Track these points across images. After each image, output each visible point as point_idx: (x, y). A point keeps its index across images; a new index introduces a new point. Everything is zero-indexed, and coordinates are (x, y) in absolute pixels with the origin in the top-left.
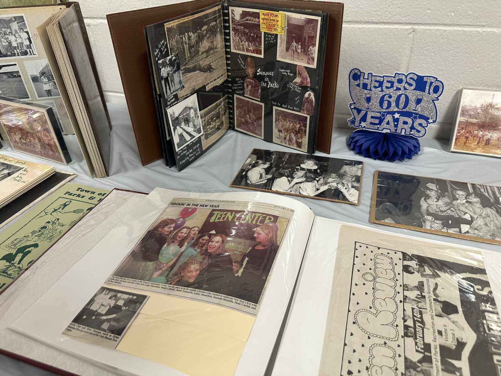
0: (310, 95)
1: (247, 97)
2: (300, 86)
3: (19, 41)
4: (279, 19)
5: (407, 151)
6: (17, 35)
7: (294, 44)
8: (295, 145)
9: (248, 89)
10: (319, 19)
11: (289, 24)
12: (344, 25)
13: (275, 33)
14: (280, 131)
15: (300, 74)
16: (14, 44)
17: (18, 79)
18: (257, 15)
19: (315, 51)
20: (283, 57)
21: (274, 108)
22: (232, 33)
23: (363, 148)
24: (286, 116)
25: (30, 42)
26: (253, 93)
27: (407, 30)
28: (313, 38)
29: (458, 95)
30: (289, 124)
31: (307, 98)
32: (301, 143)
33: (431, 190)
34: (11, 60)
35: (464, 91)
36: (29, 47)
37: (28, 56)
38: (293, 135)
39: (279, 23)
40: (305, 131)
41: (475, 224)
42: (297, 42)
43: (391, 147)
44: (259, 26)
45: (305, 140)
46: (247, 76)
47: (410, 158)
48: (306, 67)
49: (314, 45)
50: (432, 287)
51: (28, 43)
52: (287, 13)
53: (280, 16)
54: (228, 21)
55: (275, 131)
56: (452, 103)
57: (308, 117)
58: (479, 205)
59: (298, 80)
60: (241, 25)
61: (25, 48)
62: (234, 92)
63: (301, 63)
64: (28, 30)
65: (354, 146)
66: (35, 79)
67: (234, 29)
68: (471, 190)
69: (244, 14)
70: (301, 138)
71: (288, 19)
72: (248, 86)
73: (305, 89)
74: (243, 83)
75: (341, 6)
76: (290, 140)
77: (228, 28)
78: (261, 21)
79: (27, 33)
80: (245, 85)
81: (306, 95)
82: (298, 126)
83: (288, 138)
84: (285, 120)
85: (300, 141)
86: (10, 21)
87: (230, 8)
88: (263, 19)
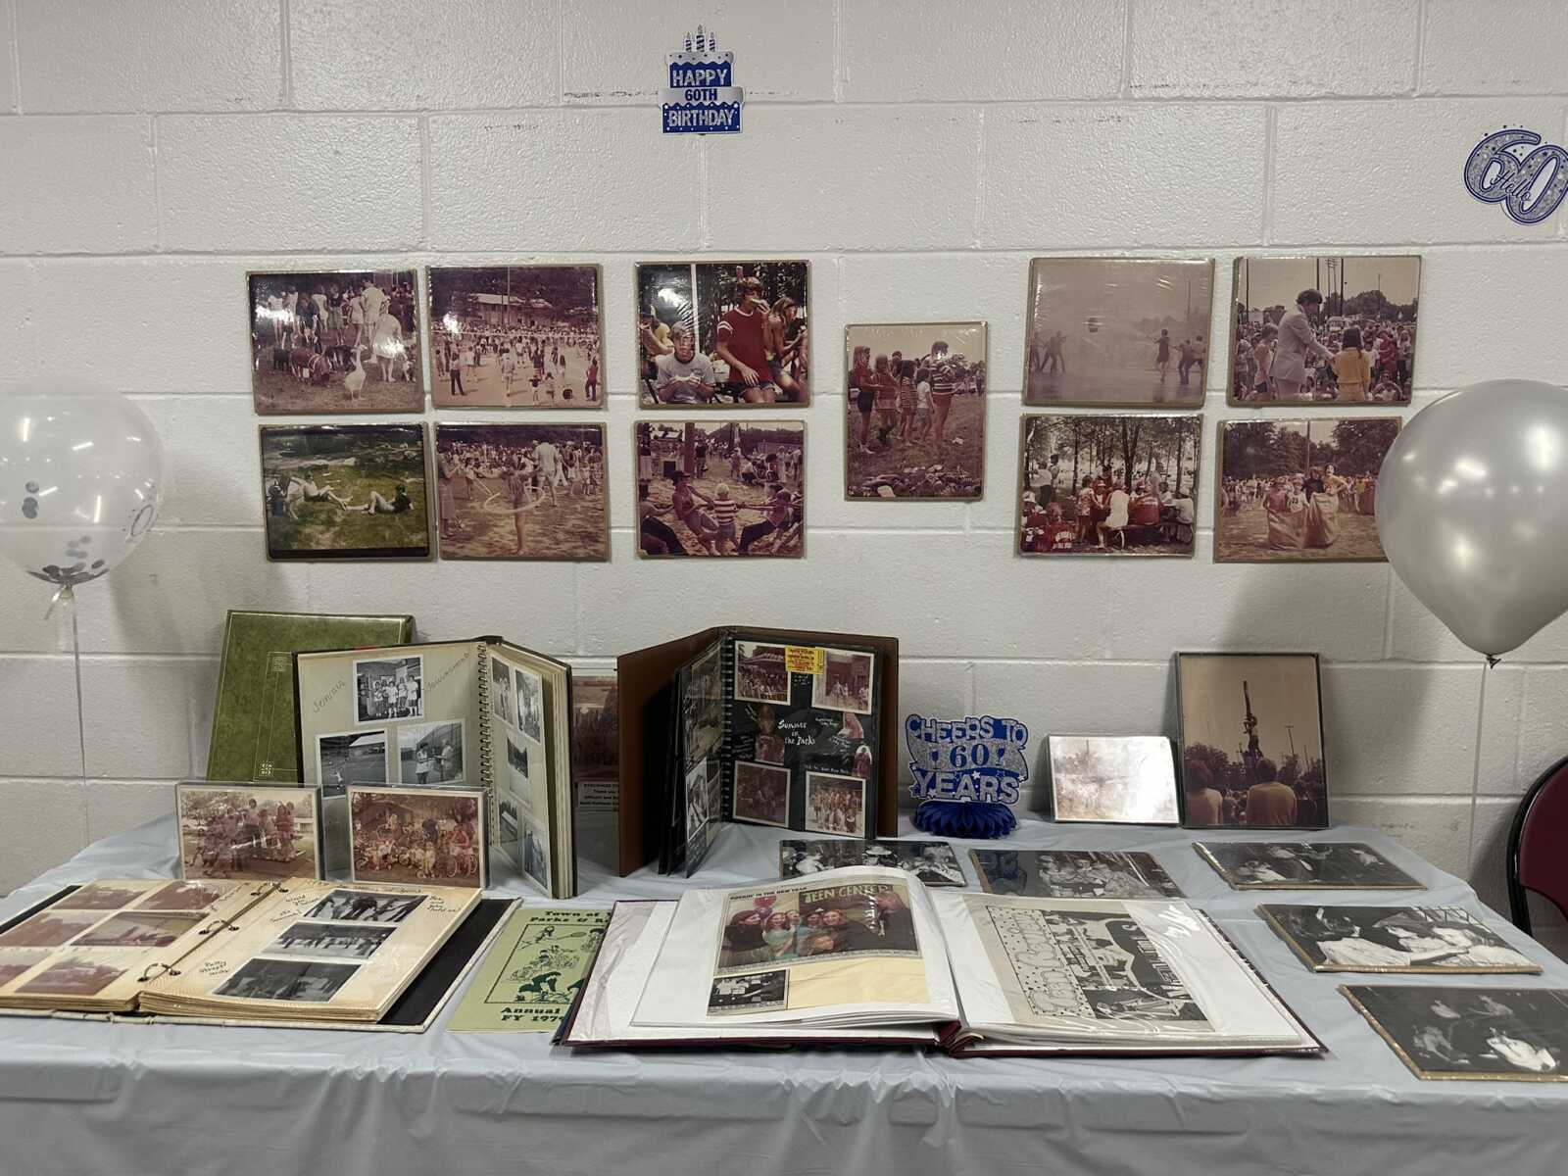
0: (864, 750)
1: (761, 764)
2: (848, 739)
3: (402, 694)
4: (815, 656)
5: (1001, 823)
6: (401, 686)
7: (839, 686)
8: (845, 828)
9: (761, 751)
10: (872, 656)
11: (830, 663)
12: (900, 661)
13: (809, 672)
14: (818, 809)
15: (848, 724)
16: (392, 700)
17: (379, 756)
18: (782, 652)
19: (869, 693)
20: (822, 703)
21: (808, 773)
22: (738, 674)
23: (942, 824)
24: (827, 785)
25: (419, 696)
26: (769, 756)
27: (964, 665)
28: (865, 678)
29: (1045, 746)
30: (832, 796)
31: (861, 755)
32: (854, 823)
33: (1047, 862)
34: (377, 726)
35: (1051, 738)
36: (415, 703)
37: (409, 718)
38: (839, 812)
39: (816, 661)
40: (861, 804)
41: (1108, 887)
42: (843, 684)
43: (978, 819)
44: (783, 665)
45: (861, 819)
46: (760, 732)
47: (1006, 833)
48: (856, 714)
49: (867, 686)
50: (1082, 932)
51: (415, 697)
52: (826, 649)
53: (816, 653)
54: (732, 659)
55: (810, 810)
56: (1039, 756)
57: (864, 781)
58: (1107, 870)
59: (845, 731)
60: (753, 664)
61: (407, 706)
62: (736, 757)
63: (850, 709)
64: (421, 677)
65: (928, 824)
66: (407, 755)
67: (741, 669)
68: (1094, 858)
69: (759, 651)
70: (854, 815)
71: (829, 656)
72: (761, 746)
73: (855, 744)
74: (754, 743)
75: (896, 641)
76: (836, 821)
77: (732, 667)
78: (787, 659)
79: (419, 682)
80: (757, 744)
81: (859, 751)
82: (849, 796)
83: (831, 818)
84: (826, 790)
85: (852, 820)
86: (399, 665)
87: (737, 643)
88: (790, 656)
